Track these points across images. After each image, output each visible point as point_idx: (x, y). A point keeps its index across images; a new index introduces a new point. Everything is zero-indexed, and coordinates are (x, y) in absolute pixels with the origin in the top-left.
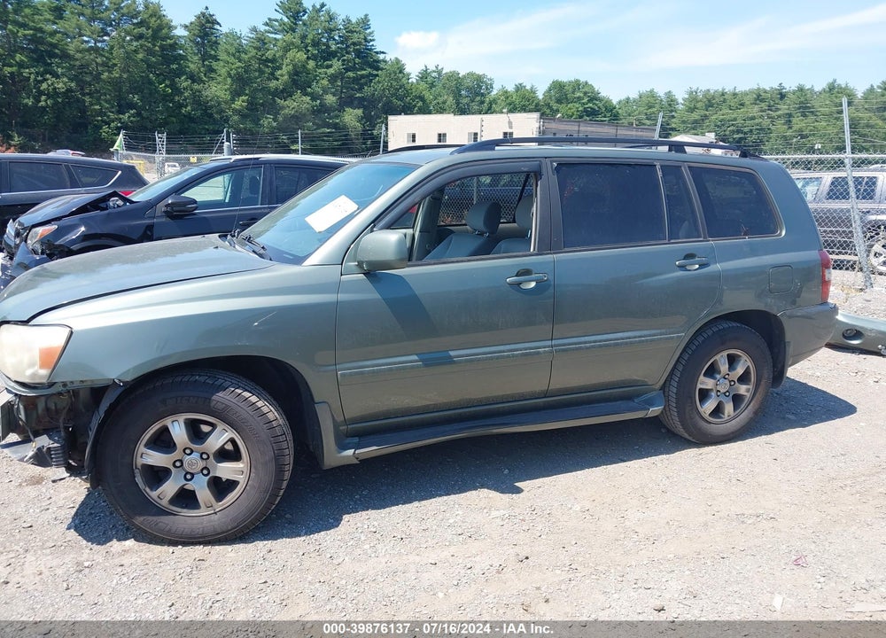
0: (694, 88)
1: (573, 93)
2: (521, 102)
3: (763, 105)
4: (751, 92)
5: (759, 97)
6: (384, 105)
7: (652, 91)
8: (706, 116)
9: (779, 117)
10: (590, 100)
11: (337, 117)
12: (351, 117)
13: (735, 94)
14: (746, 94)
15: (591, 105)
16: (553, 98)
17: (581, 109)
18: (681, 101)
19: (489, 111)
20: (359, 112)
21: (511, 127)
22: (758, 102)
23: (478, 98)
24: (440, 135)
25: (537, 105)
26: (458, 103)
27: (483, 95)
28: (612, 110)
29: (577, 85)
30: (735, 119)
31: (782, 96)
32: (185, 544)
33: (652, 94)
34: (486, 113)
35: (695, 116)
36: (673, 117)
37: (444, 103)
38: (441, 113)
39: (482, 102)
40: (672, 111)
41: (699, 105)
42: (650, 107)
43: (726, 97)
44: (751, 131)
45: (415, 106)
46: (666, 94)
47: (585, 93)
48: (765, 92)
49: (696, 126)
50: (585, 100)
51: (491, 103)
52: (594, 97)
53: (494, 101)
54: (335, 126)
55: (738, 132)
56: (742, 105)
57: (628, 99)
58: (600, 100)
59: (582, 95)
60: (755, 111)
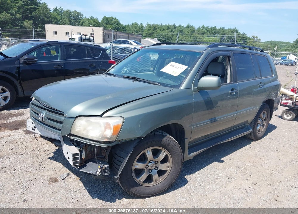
0: (149, 23)
1: (111, 21)
2: (93, 23)
3: (170, 30)
4: (166, 25)
5: (169, 27)
6: (41, 20)
7: (136, 23)
8: (153, 32)
9: (175, 34)
10: (117, 24)
11: (22, 23)
12: (28, 23)
13: (161, 26)
14: (164, 26)
15: (117, 26)
16: (104, 22)
17: (114, 27)
18: (145, 27)
19: (82, 25)
20: (31, 22)
21: (93, 31)
22: (168, 29)
23: (78, 20)
24: (66, 32)
25: (99, 24)
26: (70, 21)
27: (79, 19)
28: (124, 28)
29: (112, 19)
30: (163, 34)
31: (175, 28)
32: (156, 195)
33: (136, 24)
34: (81, 26)
35: (150, 32)
36: (143, 32)
37: (65, 21)
38: (64, 25)
39: (80, 22)
40: (142, 30)
41: (152, 29)
42: (136, 28)
43: (159, 26)
44: (167, 38)
45: (53, 21)
46: (140, 24)
47: (115, 22)
48: (170, 26)
49: (151, 36)
50: (115, 24)
51: (82, 22)
52: (118, 23)
53: (84, 22)
54: (21, 26)
55: (164, 38)
56: (164, 29)
57: (129, 25)
58: (120, 24)
59: (114, 22)
60: (168, 32)
